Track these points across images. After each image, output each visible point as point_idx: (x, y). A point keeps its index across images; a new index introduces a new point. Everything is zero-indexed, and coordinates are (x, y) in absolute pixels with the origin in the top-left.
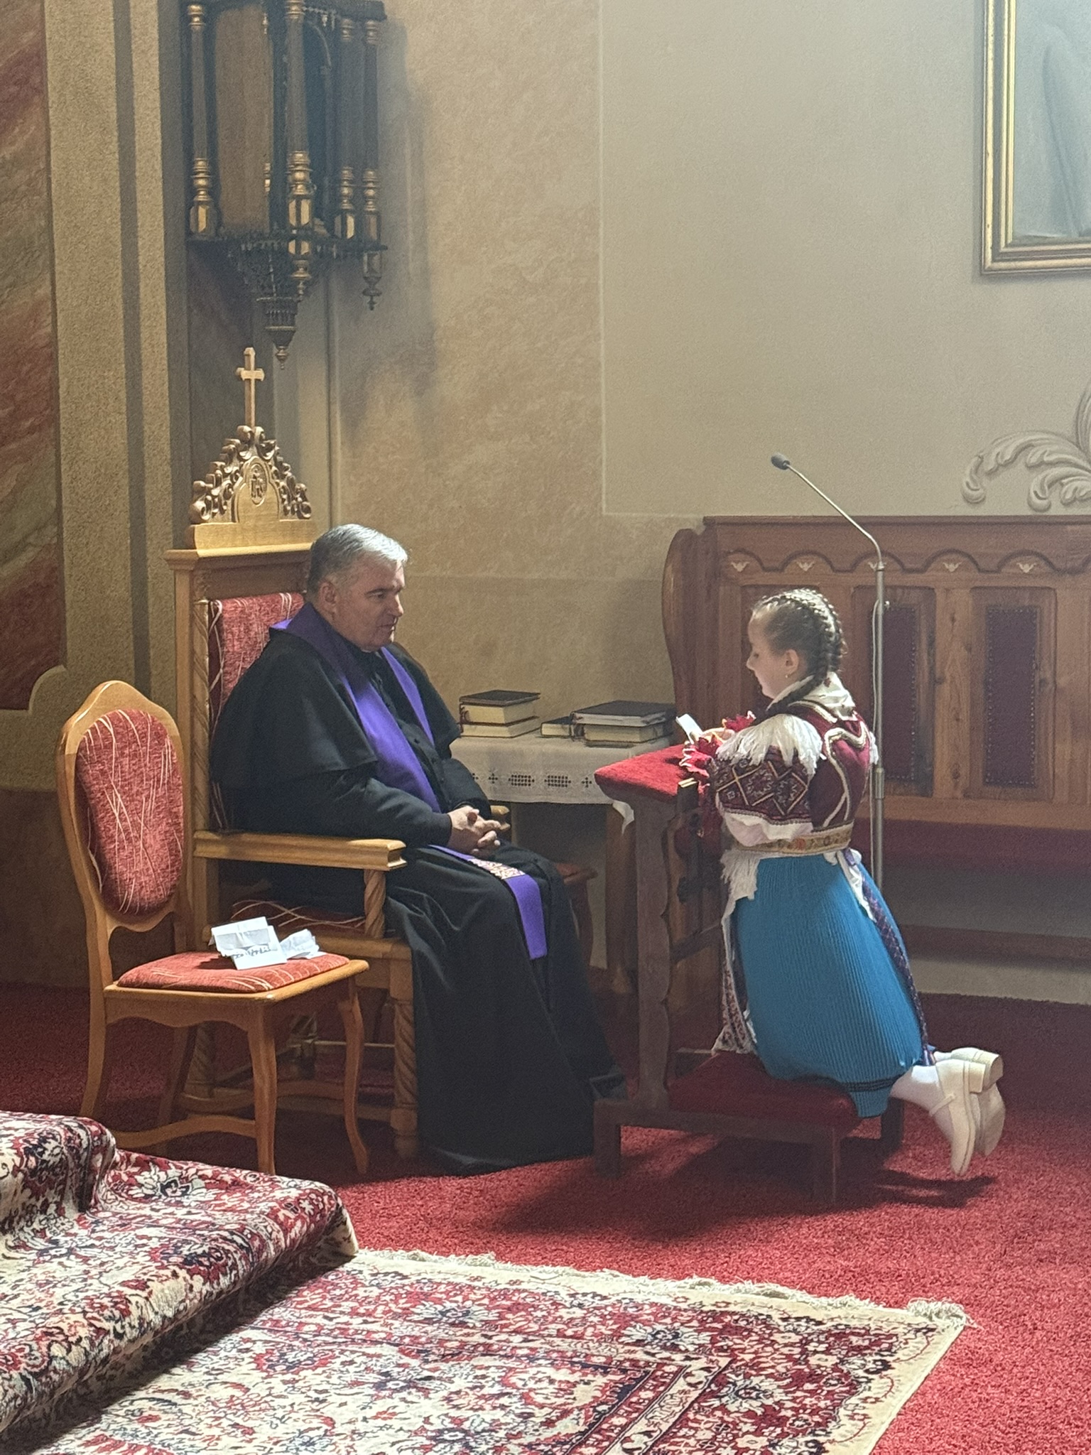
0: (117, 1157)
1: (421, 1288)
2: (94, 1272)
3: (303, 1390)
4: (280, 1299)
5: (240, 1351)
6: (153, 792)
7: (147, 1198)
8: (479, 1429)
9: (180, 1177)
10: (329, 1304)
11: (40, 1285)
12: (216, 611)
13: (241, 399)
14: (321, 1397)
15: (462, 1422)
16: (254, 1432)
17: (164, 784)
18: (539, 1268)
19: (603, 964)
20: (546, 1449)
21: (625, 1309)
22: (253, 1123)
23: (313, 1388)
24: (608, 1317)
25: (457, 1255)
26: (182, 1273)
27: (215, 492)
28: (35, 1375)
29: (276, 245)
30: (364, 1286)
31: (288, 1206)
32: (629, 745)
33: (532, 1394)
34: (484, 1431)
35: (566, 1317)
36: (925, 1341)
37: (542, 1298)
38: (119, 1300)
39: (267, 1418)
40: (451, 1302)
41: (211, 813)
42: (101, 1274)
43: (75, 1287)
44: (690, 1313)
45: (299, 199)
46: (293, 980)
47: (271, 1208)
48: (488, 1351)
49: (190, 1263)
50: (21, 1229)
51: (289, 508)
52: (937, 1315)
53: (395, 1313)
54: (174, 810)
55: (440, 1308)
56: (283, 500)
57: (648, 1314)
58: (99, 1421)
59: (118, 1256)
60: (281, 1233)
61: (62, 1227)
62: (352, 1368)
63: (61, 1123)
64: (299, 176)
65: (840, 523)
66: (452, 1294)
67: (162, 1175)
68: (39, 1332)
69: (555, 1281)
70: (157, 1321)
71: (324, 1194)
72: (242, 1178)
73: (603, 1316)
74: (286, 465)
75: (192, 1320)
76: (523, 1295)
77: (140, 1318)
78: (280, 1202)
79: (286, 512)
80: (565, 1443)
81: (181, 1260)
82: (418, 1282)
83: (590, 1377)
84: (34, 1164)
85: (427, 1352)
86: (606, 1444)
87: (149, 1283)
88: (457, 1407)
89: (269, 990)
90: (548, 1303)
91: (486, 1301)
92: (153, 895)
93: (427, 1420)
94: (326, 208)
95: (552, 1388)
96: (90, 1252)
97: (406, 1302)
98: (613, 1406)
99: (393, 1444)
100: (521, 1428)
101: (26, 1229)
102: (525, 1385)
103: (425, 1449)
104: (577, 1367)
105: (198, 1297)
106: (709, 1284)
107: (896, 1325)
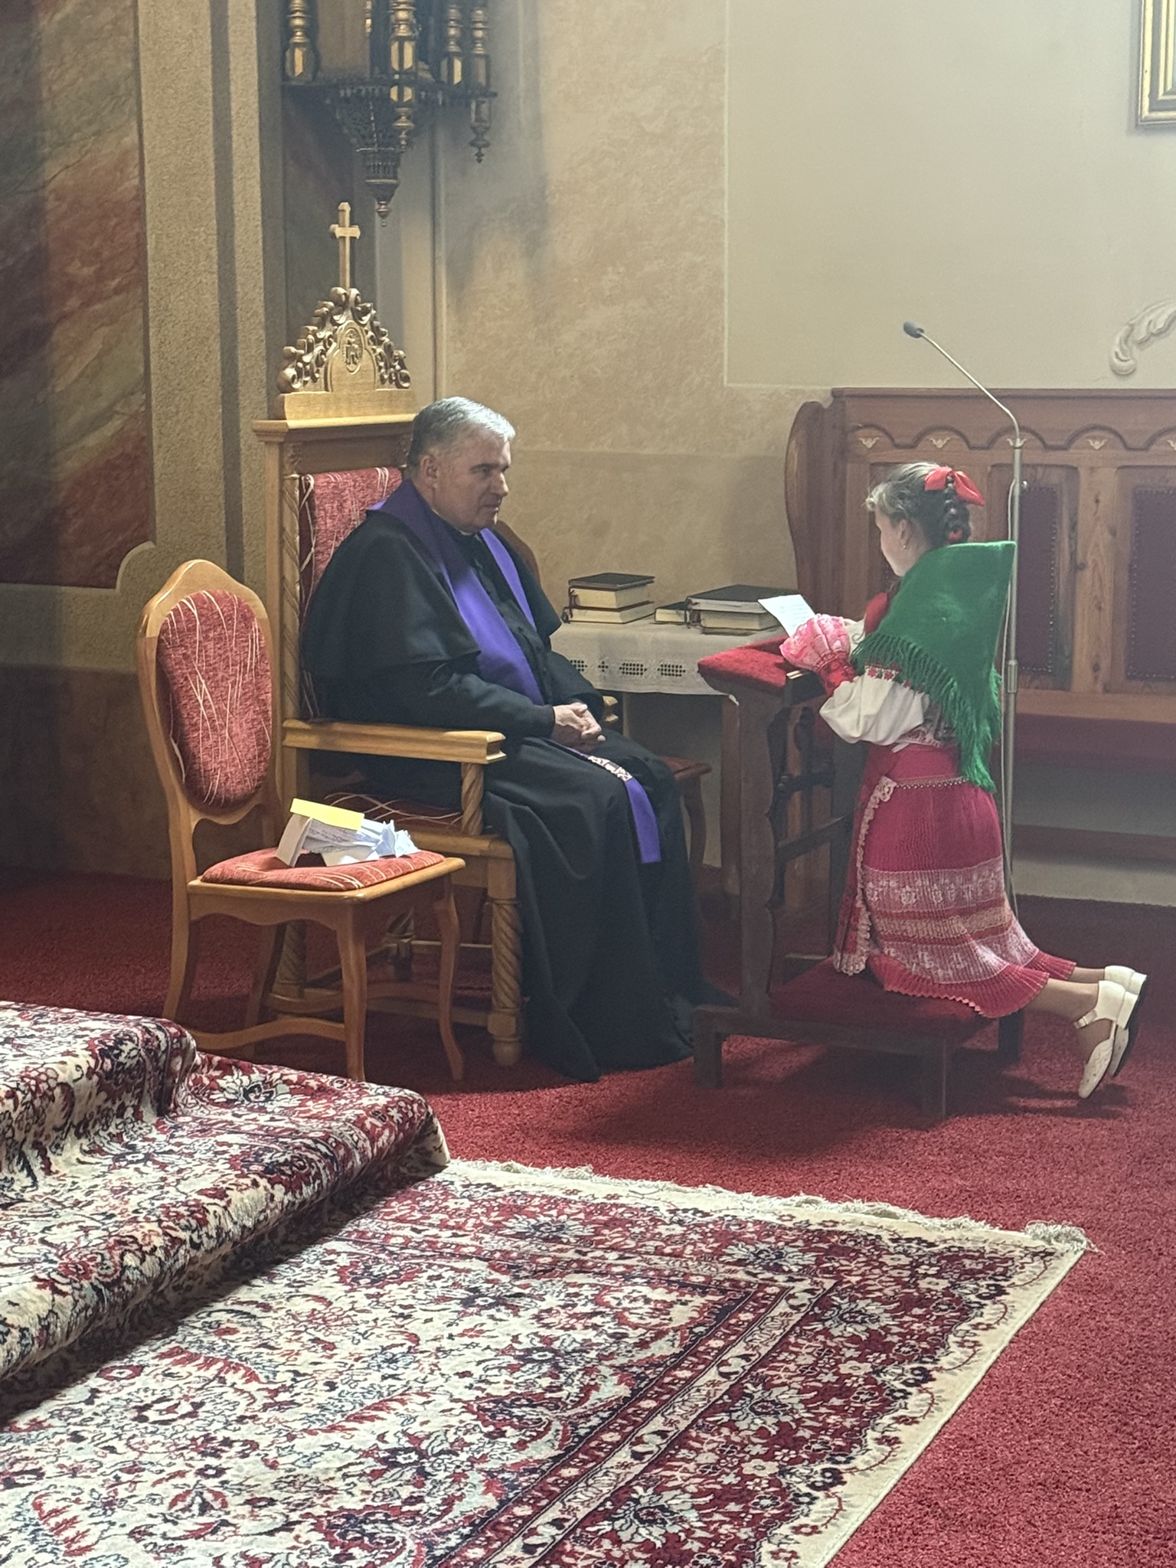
0: (198, 1059)
1: (514, 1201)
2: (171, 1179)
3: (388, 1305)
4: (367, 1209)
5: (324, 1263)
6: (239, 678)
7: (229, 1103)
8: (570, 1349)
9: (263, 1082)
10: (417, 1215)
11: (114, 1191)
12: (307, 486)
14: (406, 1312)
15: (551, 1340)
16: (335, 1348)
17: (251, 670)
18: (639, 1182)
19: (717, 863)
20: (639, 1371)
21: (727, 1226)
22: (342, 1026)
23: (398, 1303)
24: (709, 1235)
25: (553, 1167)
26: (263, 1182)
27: (307, 359)
28: (107, 1285)
29: (377, 91)
30: (454, 1197)
31: (375, 1114)
32: (746, 635)
33: (626, 1314)
34: (574, 1351)
35: (665, 1234)
36: (1042, 1266)
37: (641, 1213)
38: (196, 1209)
39: (349, 1333)
40: (545, 1216)
41: (302, 699)
42: (178, 1181)
43: (151, 1194)
44: (795, 1232)
45: (401, 40)
46: (384, 878)
47: (358, 1116)
48: (582, 1269)
49: (271, 1171)
50: (97, 1133)
51: (386, 376)
52: (1057, 1238)
53: (486, 1227)
54: (263, 697)
55: (533, 1222)
56: (380, 368)
57: (751, 1233)
58: (175, 1333)
59: (197, 1163)
60: (368, 1142)
61: (140, 1132)
62: (439, 1283)
63: (138, 1024)
64: (402, 15)
65: (976, 395)
66: (546, 1208)
67: (245, 1079)
68: (111, 1240)
69: (655, 1196)
70: (236, 1231)
71: (413, 1102)
72: (328, 1084)
73: (704, 1234)
74: (383, 330)
75: (274, 1229)
76: (621, 1210)
77: (219, 1228)
78: (367, 1110)
79: (383, 381)
80: (660, 1365)
81: (261, 1168)
82: (512, 1194)
83: (688, 1297)
84: (110, 1066)
85: (519, 1268)
86: (701, 1367)
87: (228, 1192)
88: (548, 1326)
89: (360, 888)
90: (646, 1219)
91: (582, 1216)
93: (515, 1339)
94: (430, 50)
95: (647, 1308)
96: (167, 1158)
97: (498, 1216)
98: (711, 1328)
99: (479, 1363)
100: (614, 1348)
101: (101, 1133)
102: (619, 1304)
103: (513, 1369)
104: (675, 1287)
105: (280, 1207)
106: (816, 1202)
107: (1012, 1248)
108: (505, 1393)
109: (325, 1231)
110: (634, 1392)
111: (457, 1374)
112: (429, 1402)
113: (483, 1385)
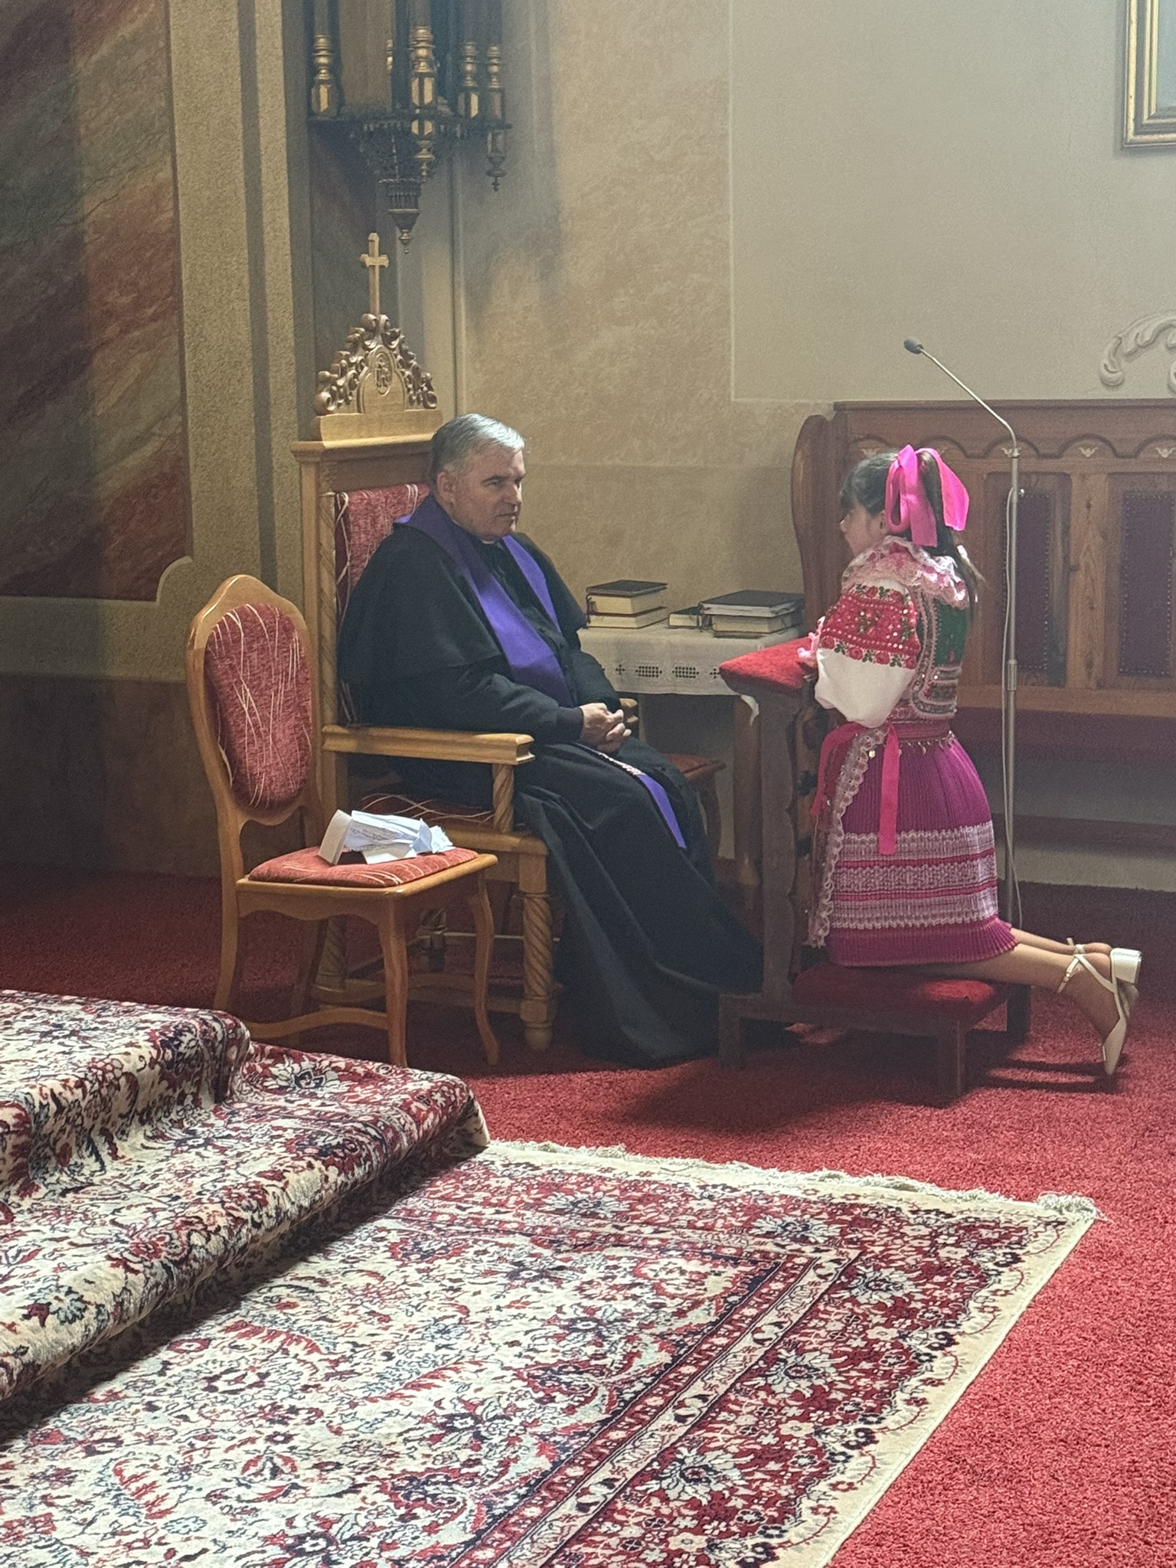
0: (251, 1049)
1: (553, 1179)
2: (231, 1162)
3: (438, 1279)
4: (413, 1189)
5: (375, 1240)
6: (281, 686)
7: (281, 1090)
8: (612, 1319)
9: (313, 1069)
10: (461, 1194)
11: (178, 1175)
12: (343, 503)
13: (366, 286)
14: (456, 1285)
15: (594, 1311)
16: (390, 1320)
17: (292, 679)
18: (669, 1160)
19: (731, 856)
20: (678, 1338)
21: (755, 1201)
22: (383, 1015)
23: (447, 1277)
24: (738, 1209)
25: (587, 1146)
26: (318, 1164)
27: (341, 382)
28: (175, 1263)
29: (399, 125)
30: (496, 1176)
31: (419, 1099)
32: (757, 636)
33: (663, 1285)
34: (616, 1320)
35: (697, 1208)
36: (1055, 1234)
37: (672, 1189)
38: (256, 1190)
39: (402, 1306)
40: (582, 1193)
41: (340, 704)
42: (238, 1164)
43: (213, 1176)
44: (820, 1205)
45: (422, 76)
46: (422, 875)
47: (404, 1100)
48: (619, 1242)
50: (159, 1120)
51: (414, 398)
52: (1068, 1208)
53: (527, 1204)
54: (304, 704)
55: (571, 1198)
56: (409, 390)
57: (778, 1206)
58: (238, 1307)
59: (254, 1146)
60: (414, 1125)
61: (199, 1118)
62: (485, 1258)
64: (422, 52)
65: (974, 408)
66: (583, 1185)
67: (296, 1066)
68: (178, 1221)
69: (685, 1173)
70: (293, 1210)
71: (455, 1086)
72: (374, 1070)
73: (733, 1208)
74: (411, 354)
75: (328, 1209)
76: (653, 1186)
77: (277, 1208)
78: (412, 1094)
79: (411, 401)
80: (699, 1333)
81: (315, 1151)
82: (550, 1172)
83: (721, 1268)
84: (171, 1057)
85: (560, 1242)
86: (737, 1334)
87: (285, 1174)
88: (590, 1297)
89: (399, 884)
90: (678, 1195)
91: (617, 1192)
92: (283, 790)
93: (560, 1309)
94: (449, 86)
95: (682, 1279)
96: (226, 1143)
97: (538, 1193)
98: (744, 1297)
99: (527, 1333)
100: (653, 1318)
101: (163, 1119)
102: (656, 1276)
103: (559, 1338)
104: (708, 1259)
105: (334, 1187)
106: (839, 1177)
107: (1026, 1218)
108: (552, 1361)
109: (375, 1209)
110: (675, 1358)
111: (507, 1343)
112: (481, 1370)
113: (531, 1354)
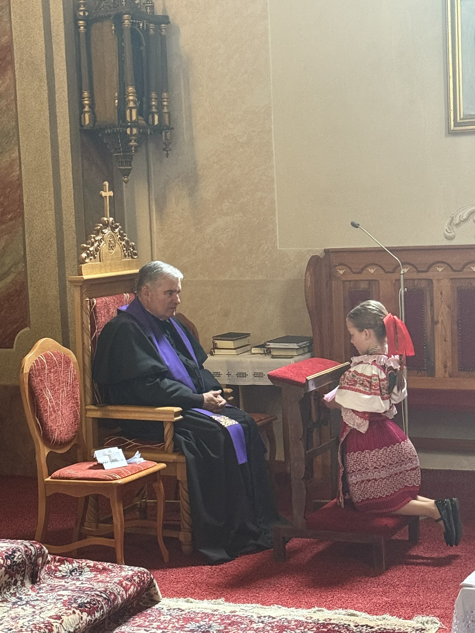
0: (49, 558)
1: (190, 616)
2: (37, 612)
4: (125, 622)
6: (65, 388)
7: (63, 577)
9: (78, 567)
10: (147, 624)
11: (12, 619)
12: (93, 303)
17: (70, 385)
18: (245, 605)
21: (283, 623)
22: (113, 540)
24: (275, 627)
25: (207, 600)
26: (77, 612)
27: (91, 249)
29: (121, 130)
30: (164, 615)
31: (127, 579)
32: (291, 357)
35: (256, 627)
37: (245, 619)
38: (48, 625)
40: (203, 621)
42: (40, 613)
43: (28, 619)
44: (313, 624)
45: (131, 108)
46: (130, 474)
47: (120, 580)
49: (81, 607)
50: (5, 593)
51: (126, 254)
52: (427, 623)
53: (177, 627)
54: (76, 396)
55: (198, 624)
56: (124, 251)
57: (293, 625)
59: (49, 604)
60: (124, 592)
61: (24, 591)
63: (22, 544)
64: (131, 98)
66: (203, 618)
67: (70, 566)
69: (251, 611)
71: (144, 573)
72: (107, 567)
73: (272, 627)
74: (125, 234)
76: (236, 618)
78: (124, 577)
79: (125, 256)
81: (77, 605)
82: (189, 612)
84: (10, 563)
87: (62, 617)
89: (119, 479)
90: (247, 621)
91: (219, 621)
92: (66, 436)
94: (144, 111)
96: (36, 603)
97: (183, 622)
101: (7, 593)
105: (85, 622)
106: (322, 611)
107: (407, 628)
